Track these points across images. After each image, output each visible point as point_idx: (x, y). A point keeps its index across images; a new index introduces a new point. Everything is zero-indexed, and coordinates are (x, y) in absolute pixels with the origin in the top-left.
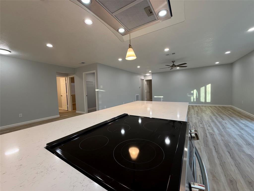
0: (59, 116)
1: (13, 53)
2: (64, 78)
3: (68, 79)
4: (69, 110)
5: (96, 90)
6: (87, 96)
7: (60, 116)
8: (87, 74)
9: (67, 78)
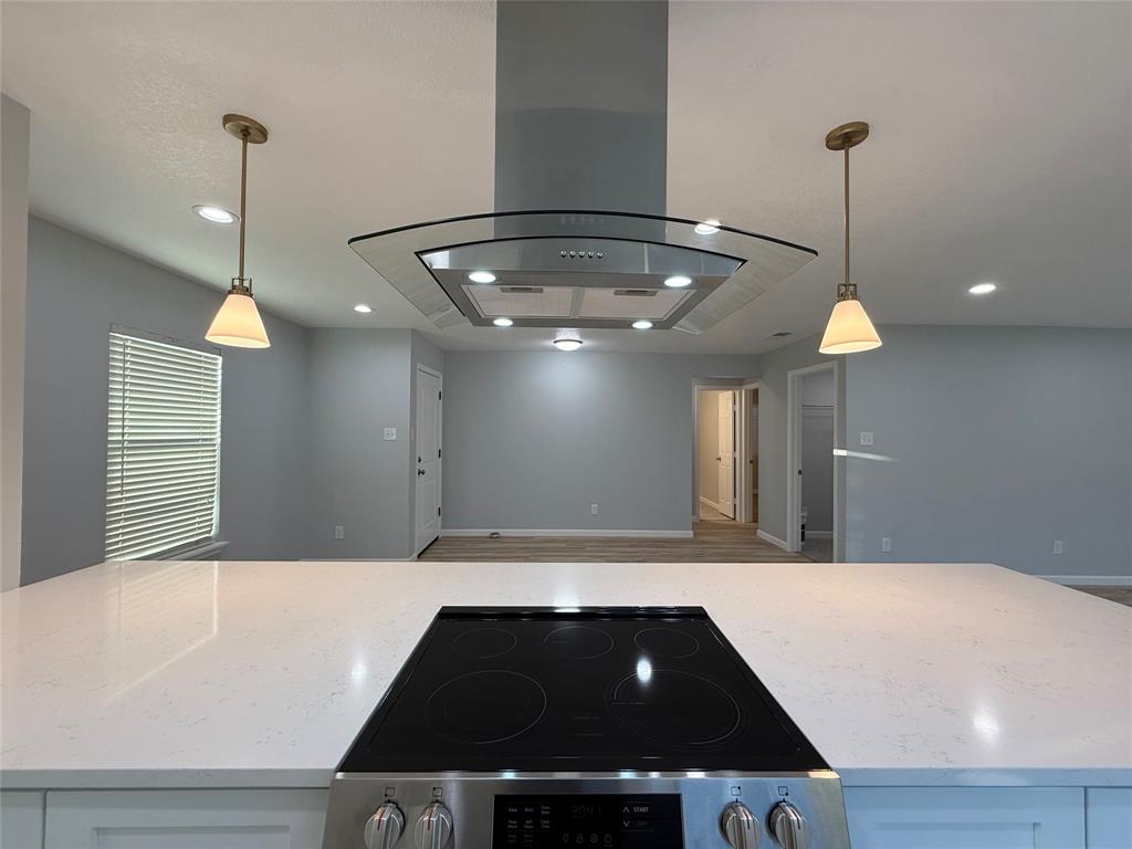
0: (689, 534)
1: (586, 343)
2: (731, 392)
3: (742, 395)
4: (737, 518)
5: (837, 452)
6: (800, 472)
7: (695, 535)
8: (804, 378)
9: (737, 393)
